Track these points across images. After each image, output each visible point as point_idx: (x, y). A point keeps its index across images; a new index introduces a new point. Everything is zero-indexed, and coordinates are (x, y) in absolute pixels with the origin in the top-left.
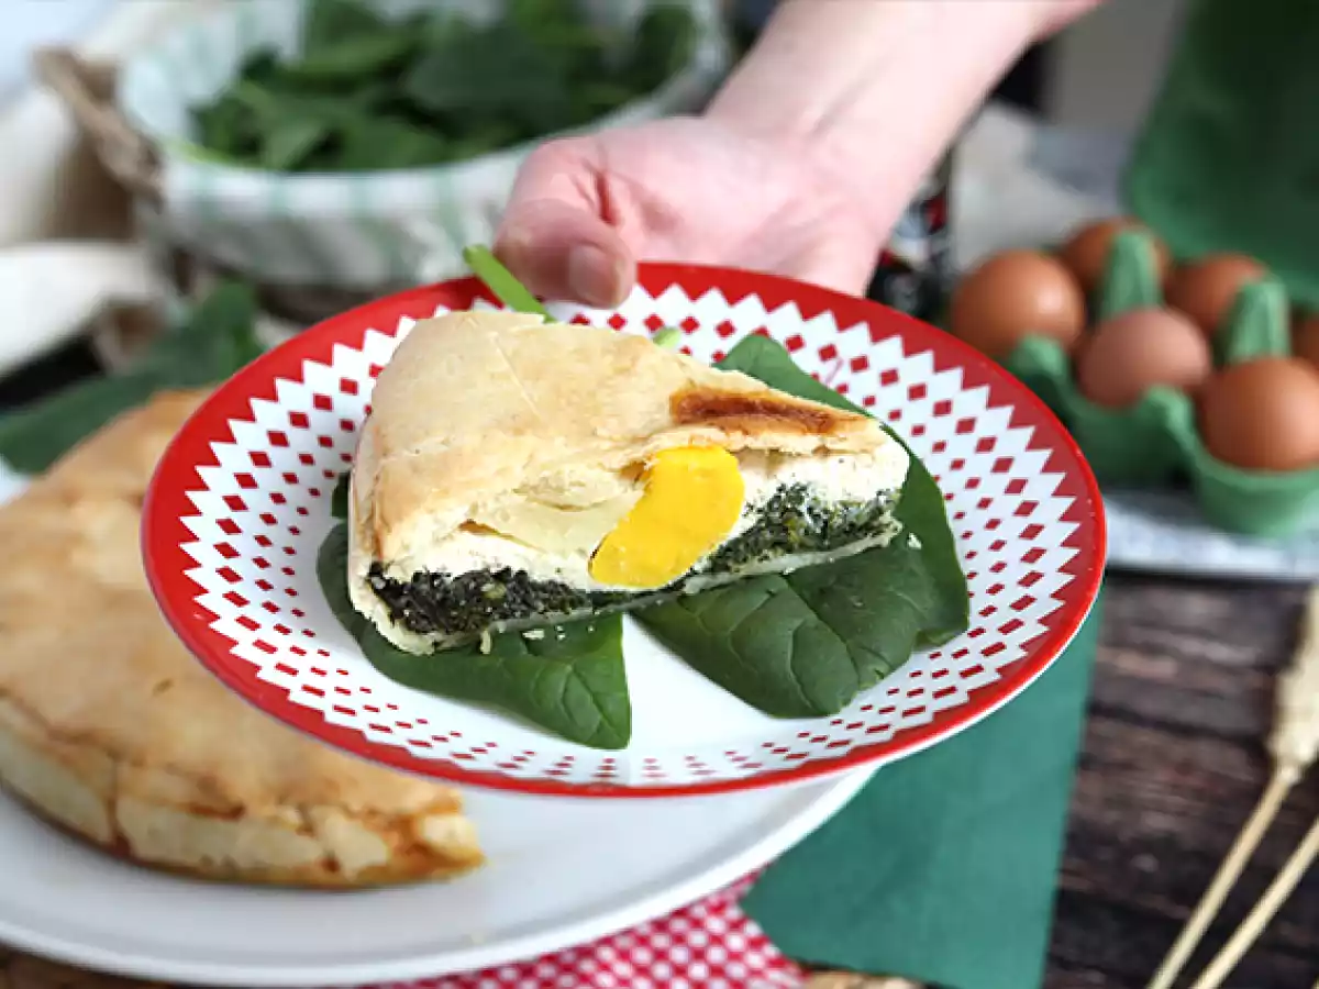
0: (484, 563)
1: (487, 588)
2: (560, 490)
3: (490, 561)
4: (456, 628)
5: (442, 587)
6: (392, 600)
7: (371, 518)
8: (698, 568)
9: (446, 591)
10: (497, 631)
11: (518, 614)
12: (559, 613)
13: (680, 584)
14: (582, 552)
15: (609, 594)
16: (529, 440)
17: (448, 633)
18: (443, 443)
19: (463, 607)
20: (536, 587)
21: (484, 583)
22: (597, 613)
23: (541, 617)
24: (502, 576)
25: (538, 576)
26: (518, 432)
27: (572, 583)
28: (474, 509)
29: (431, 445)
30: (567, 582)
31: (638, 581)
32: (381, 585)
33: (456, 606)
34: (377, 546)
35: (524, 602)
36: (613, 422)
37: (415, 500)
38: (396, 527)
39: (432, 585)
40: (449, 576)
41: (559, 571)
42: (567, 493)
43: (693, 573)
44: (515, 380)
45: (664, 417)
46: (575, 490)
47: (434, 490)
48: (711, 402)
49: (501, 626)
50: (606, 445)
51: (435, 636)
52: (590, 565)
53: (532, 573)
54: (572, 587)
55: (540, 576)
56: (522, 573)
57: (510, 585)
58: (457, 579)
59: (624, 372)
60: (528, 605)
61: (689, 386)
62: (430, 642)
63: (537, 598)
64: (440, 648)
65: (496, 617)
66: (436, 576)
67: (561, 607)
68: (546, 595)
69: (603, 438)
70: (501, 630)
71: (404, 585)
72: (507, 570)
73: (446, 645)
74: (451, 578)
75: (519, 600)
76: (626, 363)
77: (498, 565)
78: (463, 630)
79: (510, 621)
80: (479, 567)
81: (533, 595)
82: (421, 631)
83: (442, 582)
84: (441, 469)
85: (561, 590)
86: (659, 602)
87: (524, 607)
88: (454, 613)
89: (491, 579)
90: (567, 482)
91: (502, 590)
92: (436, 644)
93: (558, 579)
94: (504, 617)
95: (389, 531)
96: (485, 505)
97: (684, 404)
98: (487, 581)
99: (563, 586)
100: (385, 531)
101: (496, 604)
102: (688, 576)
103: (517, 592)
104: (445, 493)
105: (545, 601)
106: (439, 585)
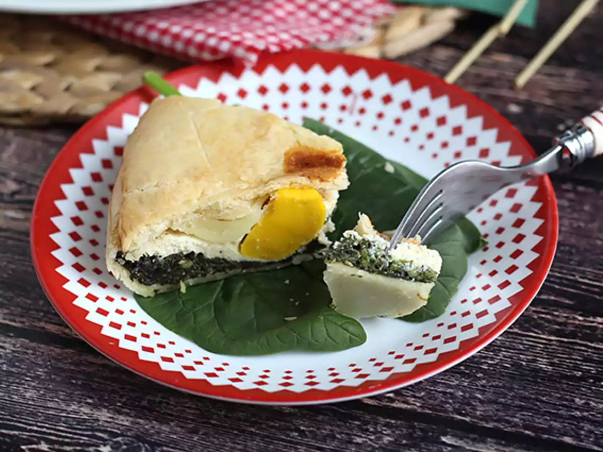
0: (179, 250)
1: (182, 262)
2: (219, 211)
3: (183, 249)
4: (166, 282)
5: (157, 263)
6: (131, 269)
7: (117, 227)
8: (299, 251)
9: (160, 265)
10: (189, 284)
11: (200, 275)
12: (223, 273)
13: (290, 259)
14: (233, 243)
15: (250, 262)
16: (203, 183)
17: (162, 284)
18: (156, 186)
19: (169, 273)
20: (209, 261)
21: (180, 260)
22: (244, 271)
23: (213, 276)
24: (190, 256)
25: (209, 255)
26: (197, 178)
27: (229, 258)
28: (172, 222)
29: (149, 187)
30: (226, 257)
31: (266, 257)
32: (123, 263)
33: (165, 272)
34: (120, 243)
35: (202, 269)
36: (250, 171)
37: (140, 219)
38: (130, 234)
39: (152, 262)
40: (160, 257)
41: (221, 252)
42: (222, 213)
43: (297, 253)
44: (199, 144)
45: (280, 167)
46: (226, 211)
47: (150, 213)
48: (308, 157)
49: (191, 282)
50: (245, 186)
51: (155, 286)
52: (240, 248)
53: (206, 253)
54: (229, 260)
55: (210, 256)
56: (200, 254)
57: (194, 261)
58: (165, 258)
59: (260, 137)
60: (204, 270)
61: (297, 145)
62: (153, 290)
63: (209, 266)
64: (158, 293)
65: (188, 277)
66: (154, 257)
67: (223, 269)
68: (214, 265)
69: (244, 182)
70: (191, 284)
71: (136, 262)
72: (193, 253)
73: (160, 291)
74: (162, 258)
75: (199, 268)
76: (263, 132)
77: (188, 251)
78: (171, 283)
79: (196, 279)
80: (177, 252)
81: (207, 265)
82: (147, 284)
83: (157, 260)
84: (154, 202)
85: (222, 261)
86: (278, 268)
87: (203, 272)
88: (165, 275)
89: (184, 258)
90: (222, 207)
91: (191, 263)
92: (156, 291)
93: (221, 256)
94: (192, 277)
95: (126, 235)
96: (177, 221)
97: (292, 158)
98: (181, 259)
99: (224, 259)
100: (124, 235)
101: (187, 271)
102: (294, 255)
103: (199, 264)
104: (155, 215)
105: (214, 268)
106: (155, 262)
